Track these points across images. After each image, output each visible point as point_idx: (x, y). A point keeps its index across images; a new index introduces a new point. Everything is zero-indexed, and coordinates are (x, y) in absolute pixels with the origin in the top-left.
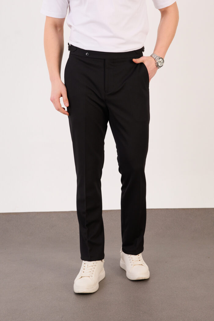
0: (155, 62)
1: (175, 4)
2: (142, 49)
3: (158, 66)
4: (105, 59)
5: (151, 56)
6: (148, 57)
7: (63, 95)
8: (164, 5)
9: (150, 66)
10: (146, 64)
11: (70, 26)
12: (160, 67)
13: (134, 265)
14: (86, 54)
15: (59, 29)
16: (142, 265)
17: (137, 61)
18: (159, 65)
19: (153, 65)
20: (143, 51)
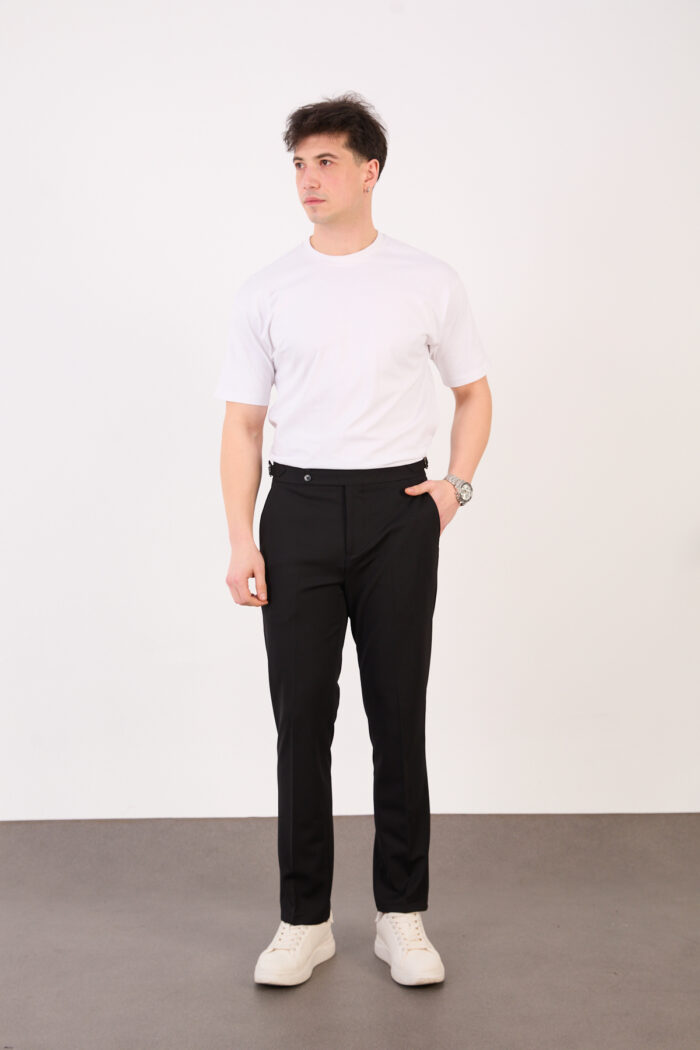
0: (453, 491)
1: (484, 379)
2: (424, 463)
3: (461, 501)
4: (344, 487)
5: (445, 479)
6: (438, 482)
7: (256, 575)
8: (463, 380)
9: (442, 500)
10: (435, 496)
11: (274, 425)
12: (465, 501)
13: (409, 950)
14: (305, 478)
15: (255, 434)
16: (425, 949)
17: (414, 490)
18: (464, 498)
19: (451, 498)
20: (426, 466)
